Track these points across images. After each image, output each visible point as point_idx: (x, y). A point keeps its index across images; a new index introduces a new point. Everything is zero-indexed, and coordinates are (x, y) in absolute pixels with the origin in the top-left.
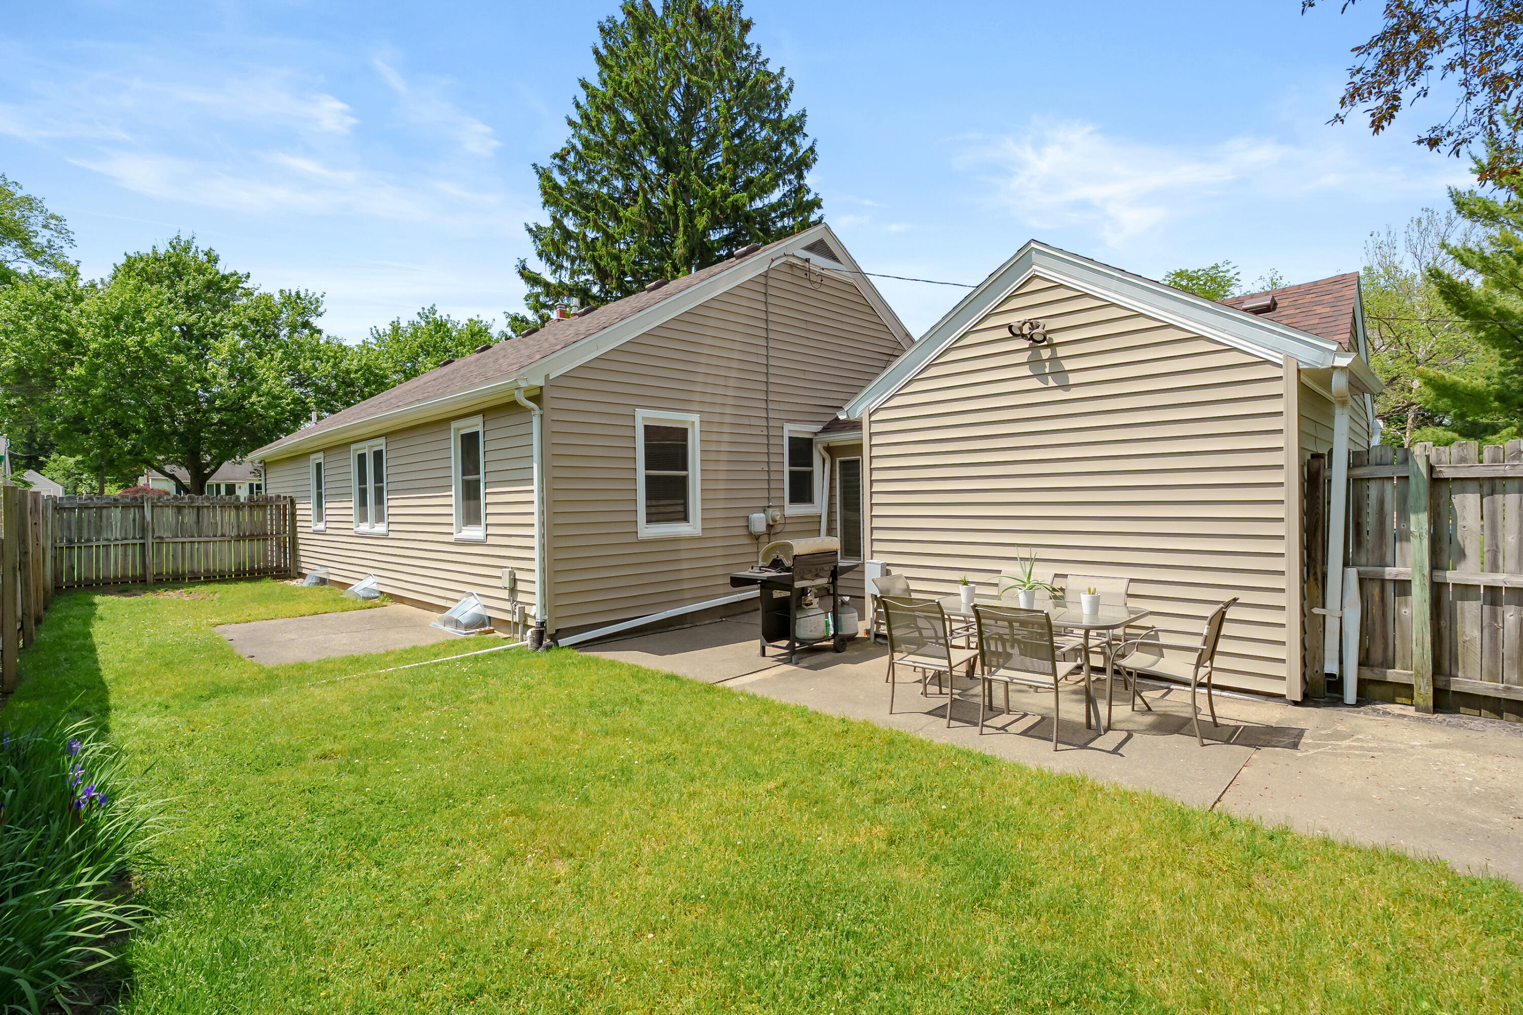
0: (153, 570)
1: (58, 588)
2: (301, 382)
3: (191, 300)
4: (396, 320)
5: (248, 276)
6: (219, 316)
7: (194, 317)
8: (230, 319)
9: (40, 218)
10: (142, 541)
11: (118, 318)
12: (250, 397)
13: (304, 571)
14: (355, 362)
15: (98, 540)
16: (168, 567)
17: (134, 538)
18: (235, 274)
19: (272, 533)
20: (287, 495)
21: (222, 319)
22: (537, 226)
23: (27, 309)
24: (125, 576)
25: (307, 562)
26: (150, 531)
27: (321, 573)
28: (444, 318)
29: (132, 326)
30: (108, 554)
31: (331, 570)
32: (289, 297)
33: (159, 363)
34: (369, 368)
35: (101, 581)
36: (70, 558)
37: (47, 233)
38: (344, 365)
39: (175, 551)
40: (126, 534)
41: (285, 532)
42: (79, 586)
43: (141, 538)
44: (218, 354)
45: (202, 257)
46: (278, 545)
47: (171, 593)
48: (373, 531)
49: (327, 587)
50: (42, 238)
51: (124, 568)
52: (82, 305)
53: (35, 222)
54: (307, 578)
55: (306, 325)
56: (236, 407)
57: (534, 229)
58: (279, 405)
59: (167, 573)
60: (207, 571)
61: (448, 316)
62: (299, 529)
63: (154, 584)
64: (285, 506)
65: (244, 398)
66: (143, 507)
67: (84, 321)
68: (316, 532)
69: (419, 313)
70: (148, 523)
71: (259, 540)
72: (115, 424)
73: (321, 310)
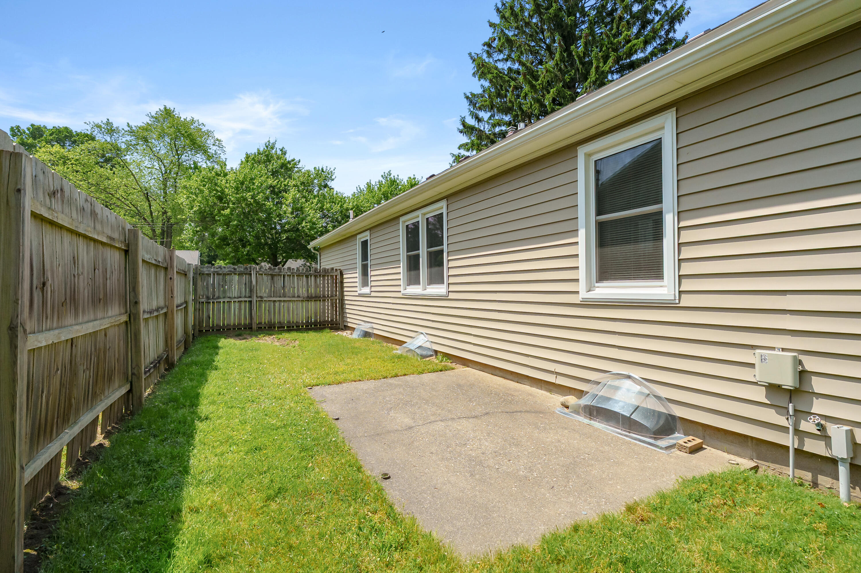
0: (256, 320)
1: (200, 331)
2: (324, 216)
3: (275, 173)
4: (369, 181)
5: (299, 162)
6: (287, 181)
7: (276, 182)
8: (292, 183)
9: (212, 141)
10: (250, 299)
11: (242, 183)
12: (302, 223)
13: (349, 325)
14: (351, 204)
15: (224, 298)
16: (265, 319)
17: (245, 297)
18: (293, 160)
19: (328, 296)
20: (338, 268)
21: (288, 183)
22: (472, 94)
23: (204, 181)
24: (239, 324)
25: (351, 319)
26: (255, 292)
27: (366, 327)
28: (396, 177)
29: (249, 187)
30: (230, 307)
31: (375, 326)
32: (318, 171)
33: (260, 206)
34: (358, 207)
35: (226, 327)
36: (208, 310)
37: (214, 148)
38: (345, 206)
39: (269, 307)
40: (241, 294)
41: (336, 296)
42: (213, 330)
43: (250, 297)
44: (287, 200)
45: (279, 152)
46: (332, 304)
47: (267, 338)
48: (425, 292)
49: (372, 339)
50: (212, 150)
51: (240, 319)
52: (228, 177)
53: (210, 142)
54: (356, 330)
55: (326, 186)
56: (295, 229)
57: (470, 96)
58: (315, 228)
59: (265, 323)
60: (289, 322)
61: (398, 176)
62: (345, 293)
63: (257, 331)
64: (336, 276)
65: (299, 224)
66: (251, 274)
67: (228, 185)
68: (360, 295)
69: (382, 176)
70: (254, 286)
71: (320, 300)
72: (241, 240)
73: (333, 177)
